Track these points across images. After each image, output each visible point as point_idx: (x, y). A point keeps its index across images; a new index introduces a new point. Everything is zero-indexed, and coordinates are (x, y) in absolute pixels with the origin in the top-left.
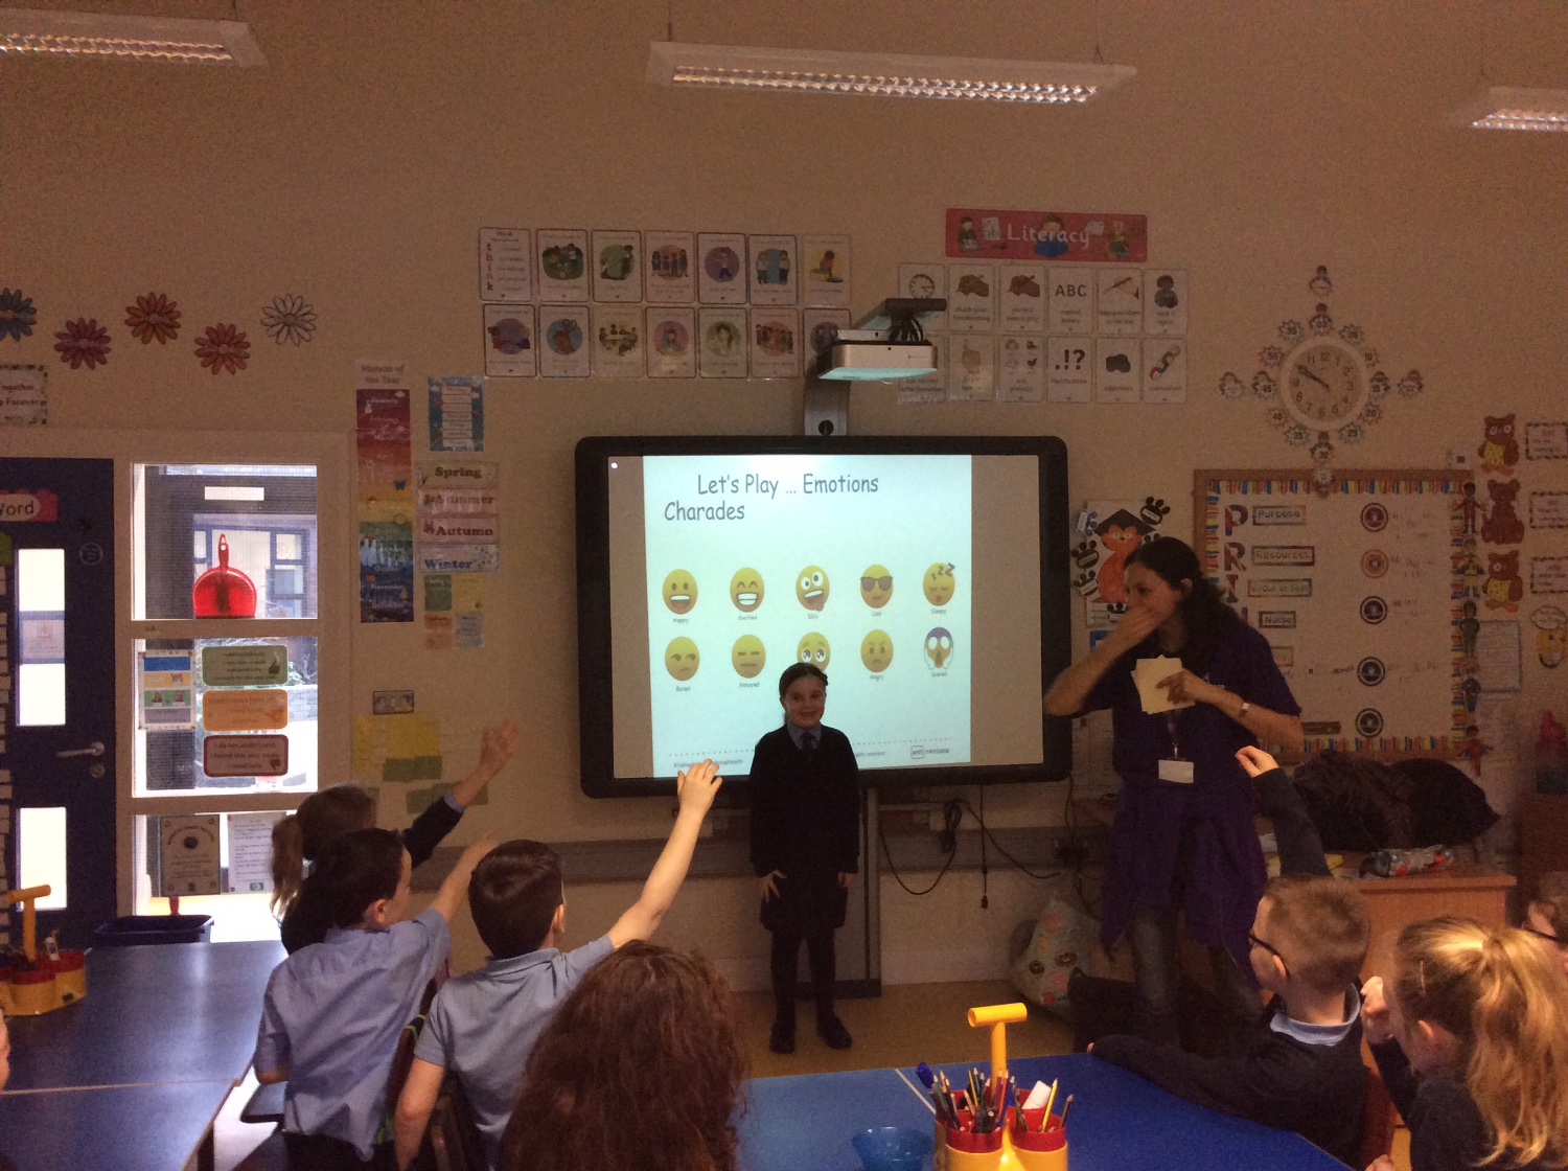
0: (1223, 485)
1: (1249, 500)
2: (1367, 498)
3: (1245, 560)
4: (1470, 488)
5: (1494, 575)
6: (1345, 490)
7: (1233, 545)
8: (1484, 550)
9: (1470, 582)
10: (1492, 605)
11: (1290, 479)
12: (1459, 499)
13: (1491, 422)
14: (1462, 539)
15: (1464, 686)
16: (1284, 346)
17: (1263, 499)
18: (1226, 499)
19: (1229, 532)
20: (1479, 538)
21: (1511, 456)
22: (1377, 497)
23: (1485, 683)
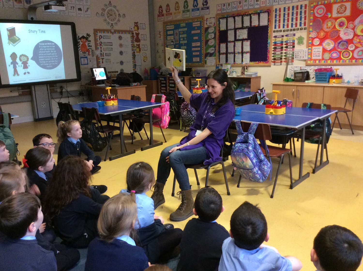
0: (98, 32)
1: (102, 34)
2: (119, 35)
3: (102, 45)
4: (133, 34)
5: (137, 48)
6: (116, 33)
7: (101, 42)
8: (136, 43)
9: (134, 48)
10: (137, 52)
11: (108, 31)
12: (132, 35)
13: (135, 23)
14: (132, 42)
15: (134, 65)
16: (105, 8)
17: (104, 34)
18: (99, 34)
19: (100, 40)
20: (135, 41)
21: (138, 29)
22: (121, 35)
23: (137, 64)
